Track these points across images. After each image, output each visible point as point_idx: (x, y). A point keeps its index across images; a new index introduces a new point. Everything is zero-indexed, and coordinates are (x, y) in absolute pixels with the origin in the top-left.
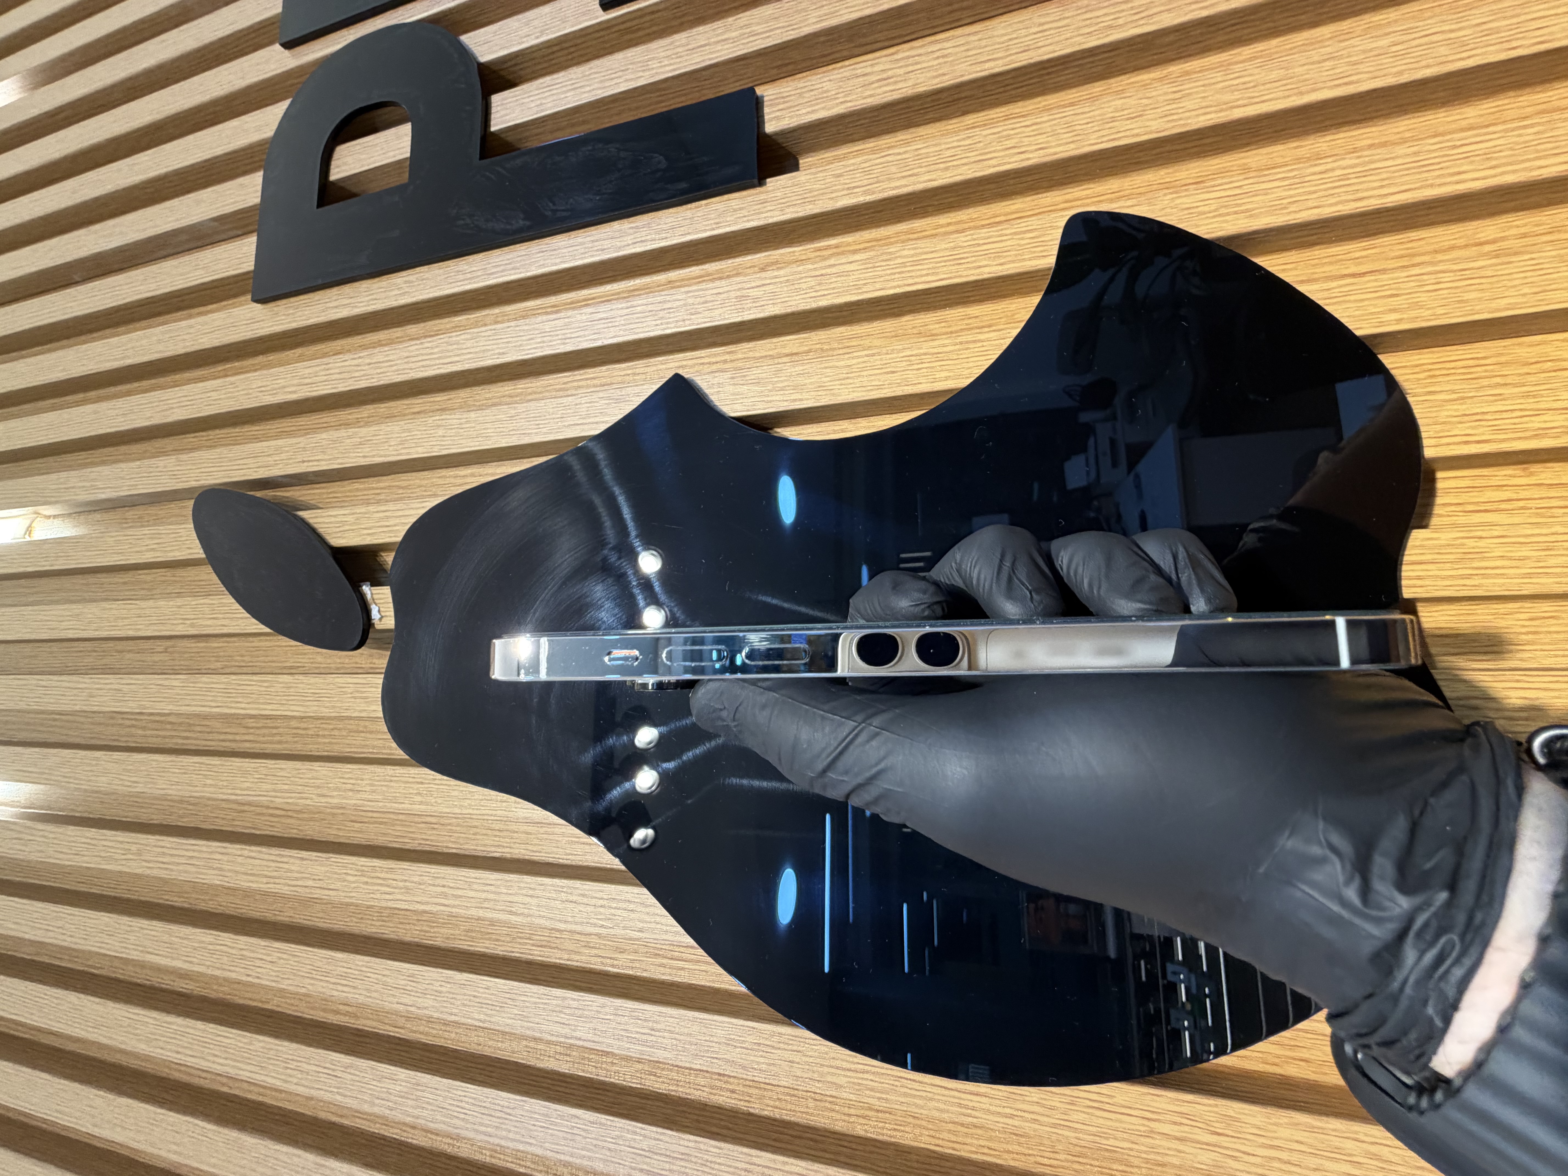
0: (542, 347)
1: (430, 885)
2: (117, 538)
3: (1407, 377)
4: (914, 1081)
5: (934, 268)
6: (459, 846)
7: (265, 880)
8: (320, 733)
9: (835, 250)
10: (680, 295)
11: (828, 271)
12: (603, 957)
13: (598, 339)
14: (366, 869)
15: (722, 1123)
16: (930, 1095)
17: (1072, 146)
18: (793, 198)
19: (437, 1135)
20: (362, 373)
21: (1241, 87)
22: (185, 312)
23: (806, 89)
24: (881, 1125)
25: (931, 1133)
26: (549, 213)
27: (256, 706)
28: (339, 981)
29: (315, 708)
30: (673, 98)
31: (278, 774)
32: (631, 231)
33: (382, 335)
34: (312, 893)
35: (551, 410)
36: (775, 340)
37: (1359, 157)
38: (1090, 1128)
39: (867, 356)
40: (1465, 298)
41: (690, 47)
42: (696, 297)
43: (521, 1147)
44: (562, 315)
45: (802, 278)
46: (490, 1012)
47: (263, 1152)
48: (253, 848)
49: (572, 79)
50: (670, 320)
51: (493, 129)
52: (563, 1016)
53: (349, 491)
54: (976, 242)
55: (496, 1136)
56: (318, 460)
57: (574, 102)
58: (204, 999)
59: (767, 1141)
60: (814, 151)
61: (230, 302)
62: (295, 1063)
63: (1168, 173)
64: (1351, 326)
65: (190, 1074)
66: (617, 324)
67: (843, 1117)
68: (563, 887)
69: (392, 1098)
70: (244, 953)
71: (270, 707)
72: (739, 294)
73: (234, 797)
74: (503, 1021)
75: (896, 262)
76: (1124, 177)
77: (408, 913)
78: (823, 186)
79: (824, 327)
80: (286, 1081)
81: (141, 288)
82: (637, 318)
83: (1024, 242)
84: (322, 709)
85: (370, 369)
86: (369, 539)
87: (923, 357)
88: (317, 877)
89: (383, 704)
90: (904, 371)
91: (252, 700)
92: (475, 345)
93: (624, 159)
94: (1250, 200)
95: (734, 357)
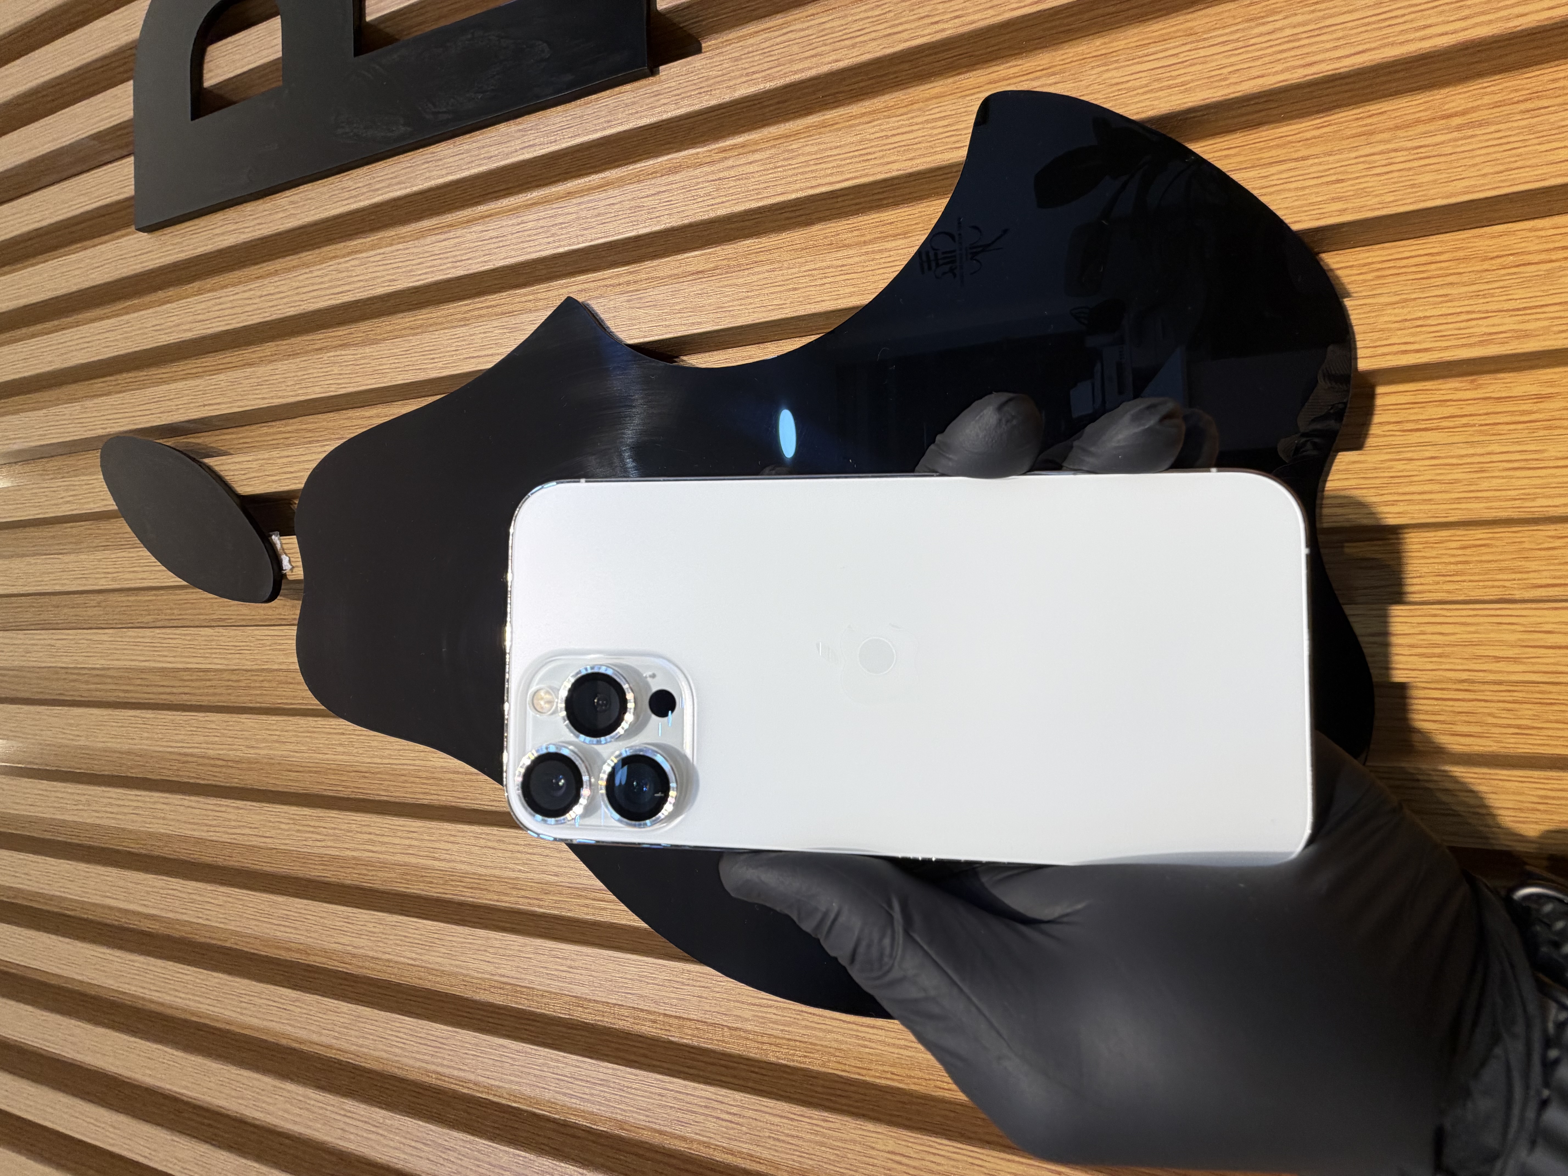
0: (432, 272)
1: (358, 832)
2: (35, 491)
3: (1353, 278)
4: (814, 1014)
5: (839, 166)
6: (390, 794)
7: (205, 828)
8: (252, 685)
9: (741, 150)
10: (572, 207)
11: (727, 174)
12: (531, 899)
13: (489, 261)
14: (297, 817)
15: (642, 1051)
17: (991, 12)
18: (689, 89)
20: (256, 306)
22: (75, 245)
24: (792, 1052)
25: (840, 1060)
26: (429, 116)
27: (183, 660)
28: (280, 923)
29: (237, 661)
31: (208, 726)
32: (519, 134)
33: (278, 264)
34: (248, 841)
35: (446, 343)
36: (679, 257)
37: (1313, 11)
39: (769, 271)
40: (1416, 182)
42: (589, 209)
43: (456, 1073)
44: (451, 235)
45: (698, 183)
46: (419, 951)
47: (227, 1076)
48: (193, 798)
50: (563, 237)
51: (369, 18)
52: (488, 954)
53: (260, 436)
54: (885, 133)
55: (434, 1063)
56: (219, 404)
58: (169, 938)
59: (681, 1068)
60: (716, 32)
61: (117, 232)
62: (247, 997)
64: (1287, 220)
66: (508, 243)
67: (756, 1045)
68: (481, 834)
69: (337, 1029)
70: (193, 896)
71: (194, 660)
72: (633, 203)
73: (170, 750)
74: (434, 959)
75: (798, 161)
76: (1055, 50)
78: (721, 73)
79: (731, 240)
80: (242, 1014)
81: (28, 218)
82: (529, 236)
83: (935, 132)
84: (244, 661)
85: (262, 301)
86: (275, 486)
87: (827, 270)
88: (253, 826)
89: (298, 656)
90: (806, 287)
91: (178, 654)
92: (364, 271)
93: (506, 48)
94: (1186, 70)
95: (638, 277)
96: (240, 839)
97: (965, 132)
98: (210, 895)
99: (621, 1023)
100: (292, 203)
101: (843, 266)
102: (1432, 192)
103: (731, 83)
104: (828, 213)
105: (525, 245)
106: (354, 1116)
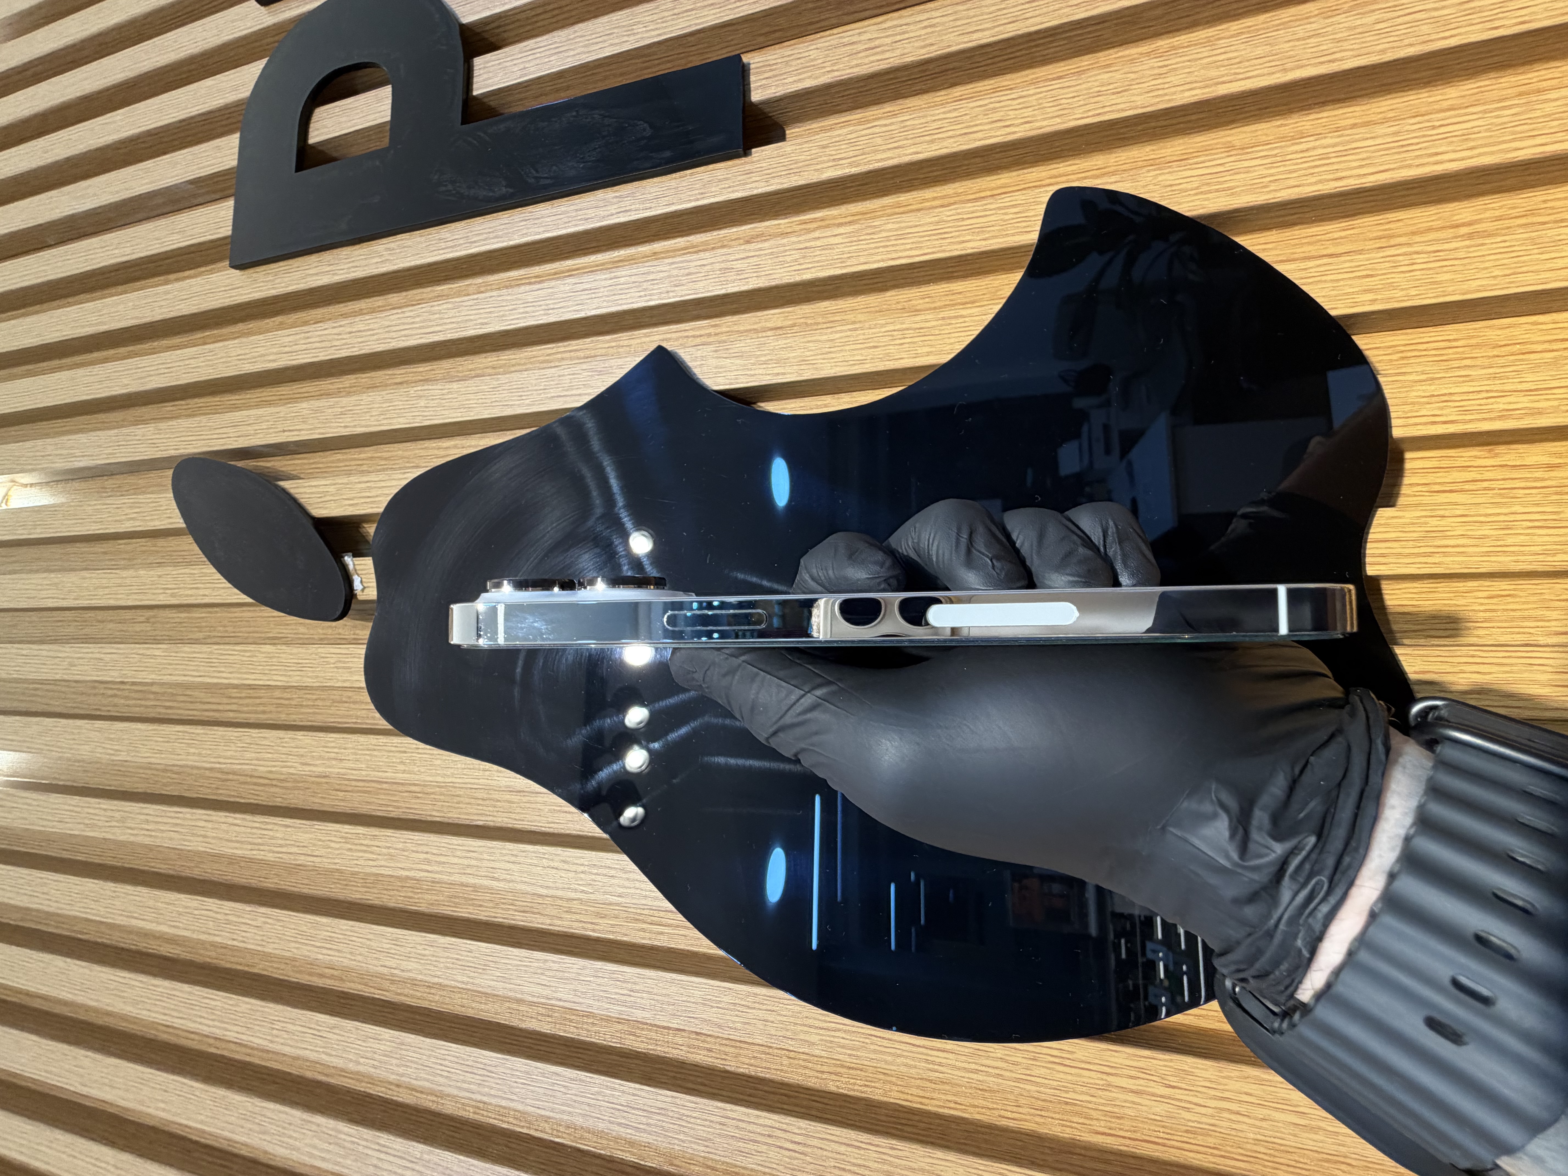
0: (525, 317)
1: (413, 851)
2: (96, 507)
3: (1381, 358)
4: (883, 1038)
5: (918, 242)
6: (442, 815)
7: (249, 847)
8: (304, 703)
10: (663, 267)
11: (812, 244)
12: (585, 922)
13: (581, 310)
14: (349, 836)
15: (699, 1080)
16: (899, 1052)
17: (1058, 120)
18: (778, 169)
19: (422, 1092)
20: (344, 341)
21: (1226, 63)
22: (162, 278)
23: (793, 57)
24: (852, 1081)
25: (900, 1088)
26: (532, 181)
27: (239, 676)
28: (323, 945)
29: (298, 678)
30: (659, 64)
31: (263, 743)
32: (616, 200)
33: (363, 304)
34: (295, 860)
35: (534, 382)
36: (759, 314)
37: (1339, 136)
38: (1051, 1082)
39: (850, 330)
40: (1437, 280)
41: (676, 11)
42: (680, 268)
43: (504, 1103)
44: (545, 285)
45: (786, 251)
46: (472, 974)
47: (250, 1109)
48: (238, 816)
49: (557, 42)
50: (655, 292)
51: (475, 93)
52: (544, 977)
53: (332, 462)
54: (961, 216)
55: (479, 1093)
56: (300, 430)
57: (560, 66)
58: (191, 964)
59: (741, 1097)
60: (800, 122)
61: (208, 268)
62: (282, 1024)
63: (1153, 150)
64: (1326, 307)
65: (177, 1035)
66: (600, 295)
67: (817, 1074)
68: (544, 854)
69: (377, 1057)
70: (230, 917)
71: (253, 677)
72: (723, 265)
73: (218, 766)
74: (486, 982)
75: (880, 236)
76: (1111, 153)
77: (392, 880)
78: (809, 158)
79: (808, 301)
80: (272, 1042)
81: (116, 251)
82: (621, 289)
83: (1007, 217)
84: (305, 679)
85: (351, 337)
86: (351, 509)
87: (906, 332)
88: (302, 844)
89: (365, 674)
90: (886, 345)
91: (235, 670)
92: (457, 314)
93: (609, 125)
94: (1232, 178)
95: (719, 330)
96: (287, 859)
97: (1034, 220)
98: (249, 916)
99: (675, 1051)
100: (387, 249)
101: (921, 328)
103: (819, 167)
104: (902, 281)
105: (617, 297)
106: (389, 1151)
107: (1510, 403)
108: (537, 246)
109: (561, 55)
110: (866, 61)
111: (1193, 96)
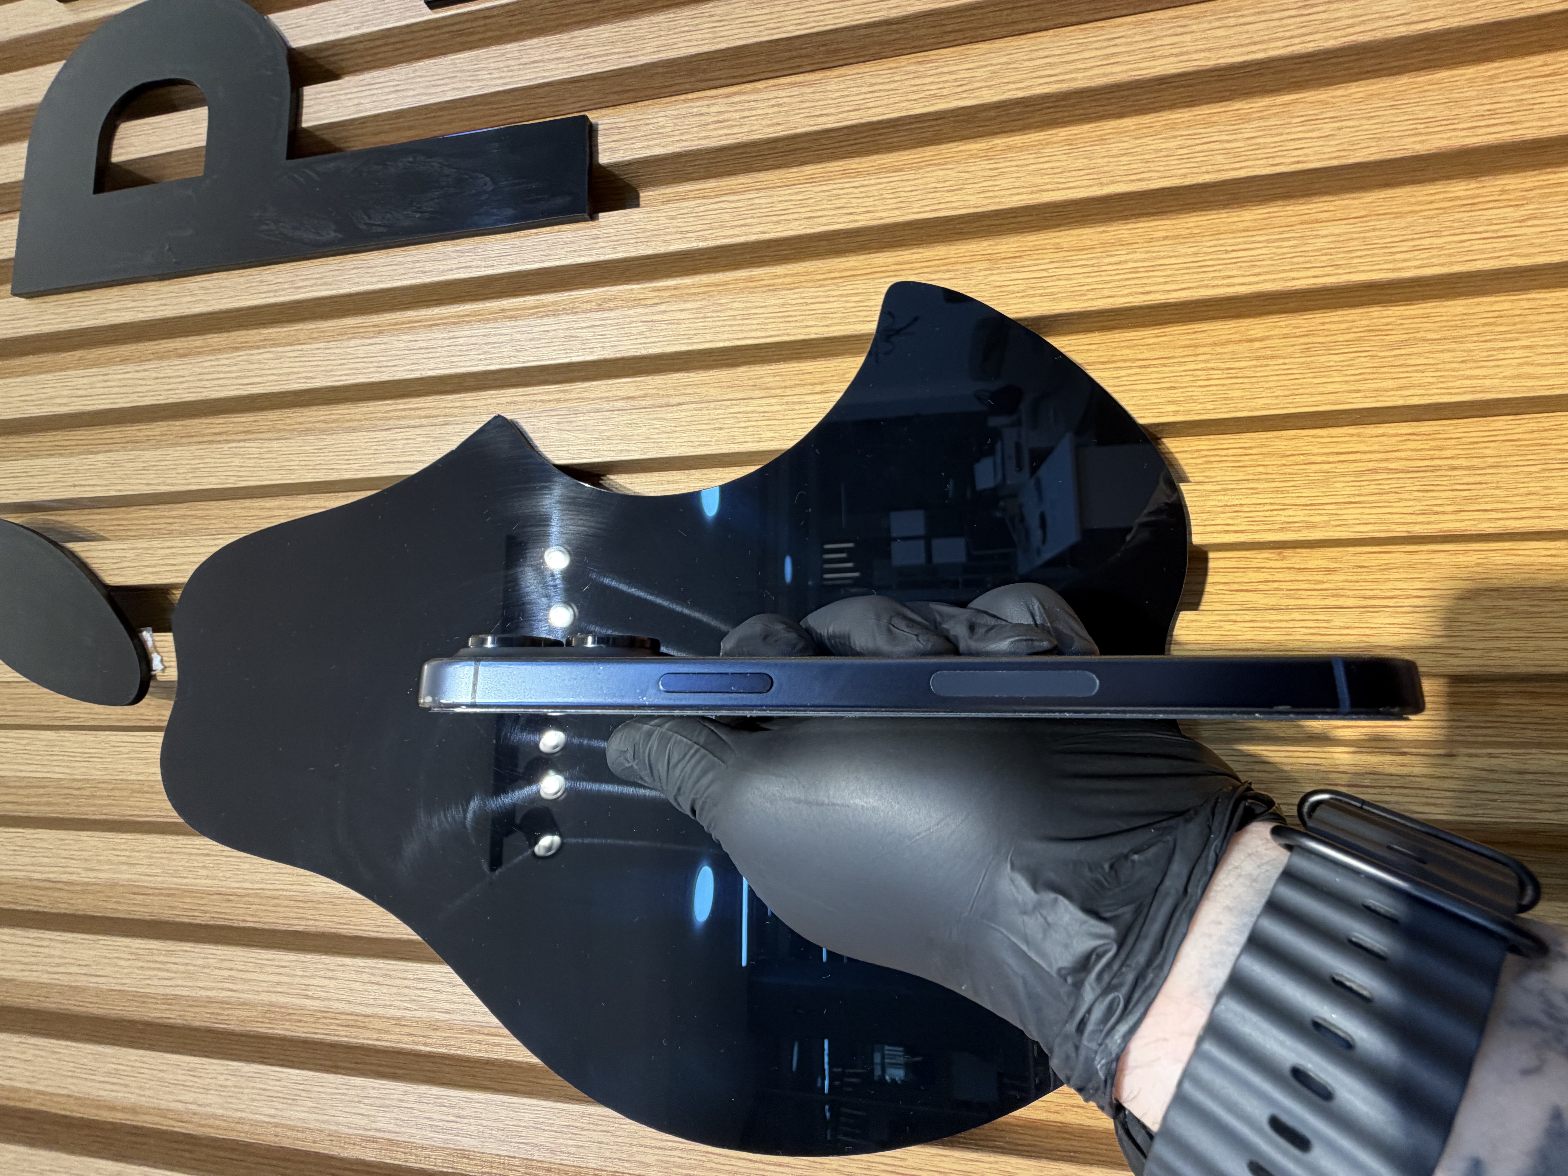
0: (354, 374)
1: (216, 968)
3: (1188, 461)
4: (720, 1155)
5: (763, 324)
7: (19, 967)
9: (673, 292)
10: (506, 328)
11: (658, 317)
12: (414, 1036)
13: (417, 370)
14: (141, 952)
17: (897, 212)
18: (625, 237)
20: (149, 387)
21: (1049, 171)
23: (641, 122)
26: (363, 227)
27: (11, 767)
28: (106, 1079)
29: (84, 770)
30: (507, 112)
31: (37, 845)
32: (455, 254)
34: (76, 981)
35: (363, 445)
36: (610, 382)
37: (1149, 252)
40: (1229, 396)
41: (521, 60)
42: (523, 333)
44: (380, 338)
45: (631, 322)
46: (280, 1106)
49: (394, 80)
50: (495, 356)
51: (304, 125)
52: (362, 1106)
53: (137, 519)
54: (804, 301)
56: (93, 485)
57: (397, 105)
60: (654, 186)
63: (990, 246)
64: (1135, 415)
66: (437, 355)
68: (364, 967)
72: (567, 333)
74: (297, 1115)
75: (727, 314)
76: (950, 245)
79: (660, 372)
82: (460, 351)
83: (849, 305)
84: (93, 771)
85: (158, 383)
86: (152, 577)
87: (750, 415)
88: (84, 963)
89: (162, 768)
90: (731, 428)
92: (280, 365)
93: (448, 176)
94: (1054, 284)
95: (568, 396)
96: (65, 980)
97: (874, 309)
98: (16, 1048)
100: (202, 288)
101: (765, 412)
102: (1241, 405)
103: (666, 238)
104: (752, 359)
105: (455, 359)
107: (1290, 516)
108: (371, 296)
109: (401, 94)
110: (715, 133)
111: (1021, 200)
